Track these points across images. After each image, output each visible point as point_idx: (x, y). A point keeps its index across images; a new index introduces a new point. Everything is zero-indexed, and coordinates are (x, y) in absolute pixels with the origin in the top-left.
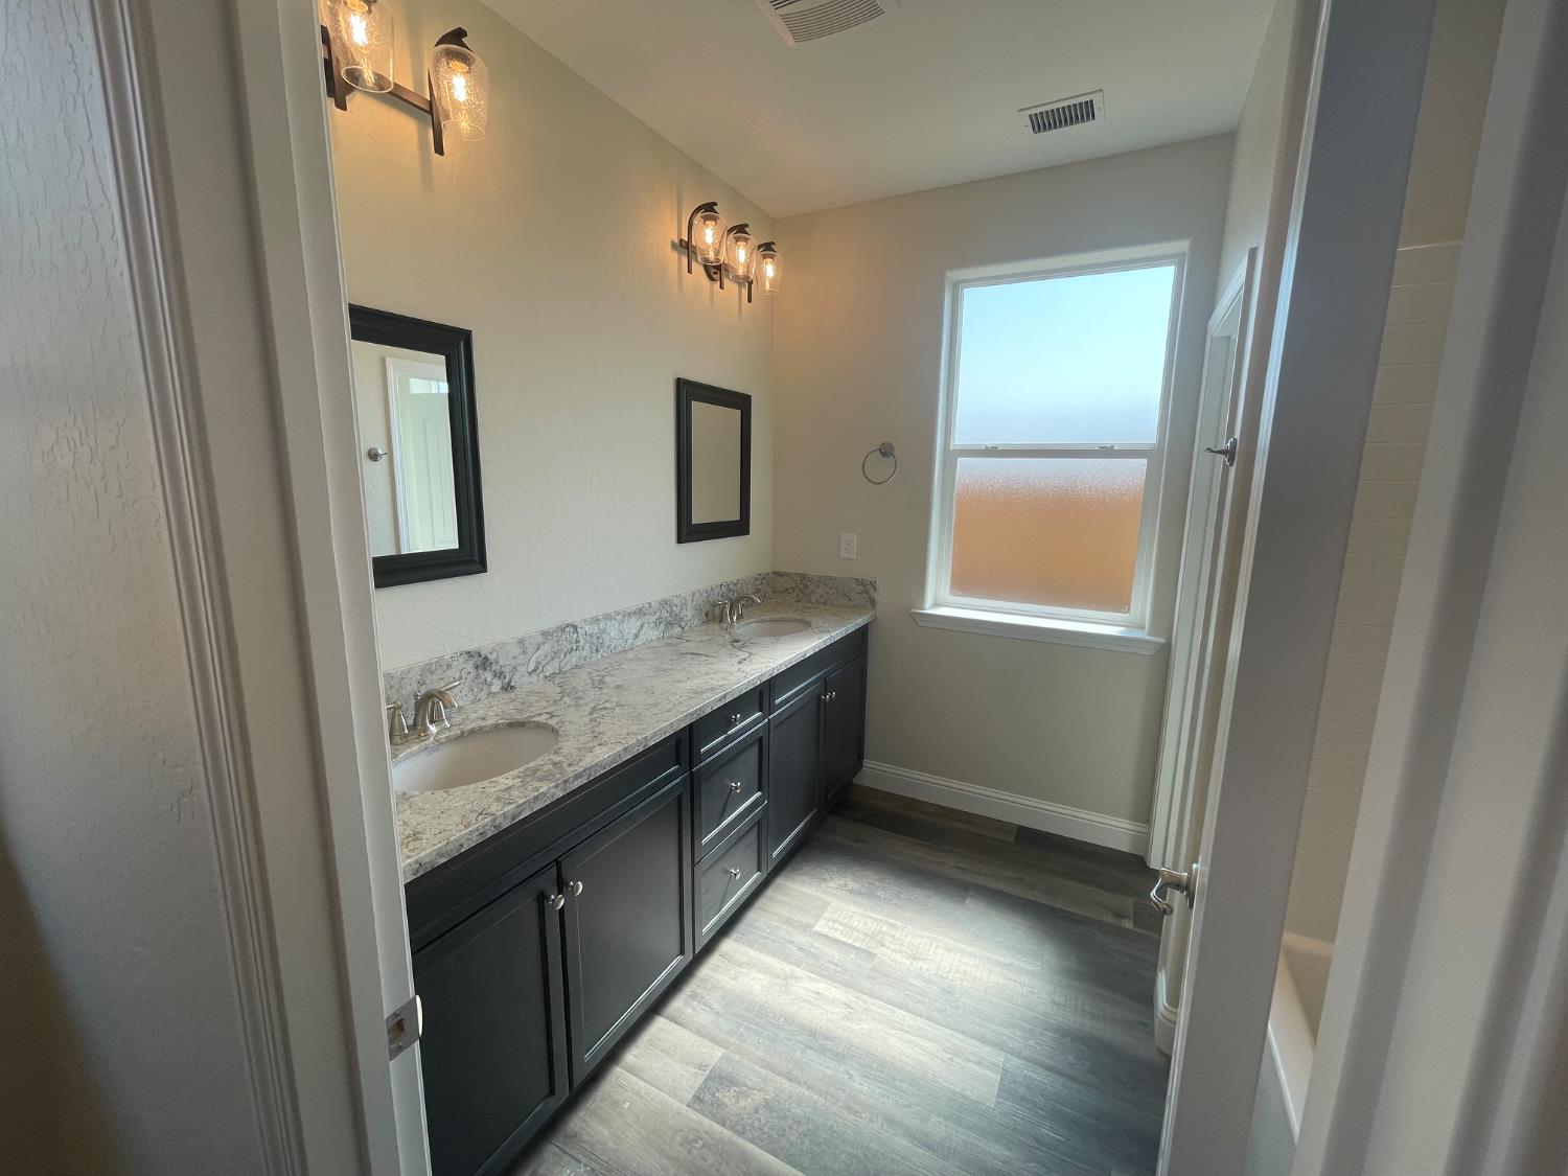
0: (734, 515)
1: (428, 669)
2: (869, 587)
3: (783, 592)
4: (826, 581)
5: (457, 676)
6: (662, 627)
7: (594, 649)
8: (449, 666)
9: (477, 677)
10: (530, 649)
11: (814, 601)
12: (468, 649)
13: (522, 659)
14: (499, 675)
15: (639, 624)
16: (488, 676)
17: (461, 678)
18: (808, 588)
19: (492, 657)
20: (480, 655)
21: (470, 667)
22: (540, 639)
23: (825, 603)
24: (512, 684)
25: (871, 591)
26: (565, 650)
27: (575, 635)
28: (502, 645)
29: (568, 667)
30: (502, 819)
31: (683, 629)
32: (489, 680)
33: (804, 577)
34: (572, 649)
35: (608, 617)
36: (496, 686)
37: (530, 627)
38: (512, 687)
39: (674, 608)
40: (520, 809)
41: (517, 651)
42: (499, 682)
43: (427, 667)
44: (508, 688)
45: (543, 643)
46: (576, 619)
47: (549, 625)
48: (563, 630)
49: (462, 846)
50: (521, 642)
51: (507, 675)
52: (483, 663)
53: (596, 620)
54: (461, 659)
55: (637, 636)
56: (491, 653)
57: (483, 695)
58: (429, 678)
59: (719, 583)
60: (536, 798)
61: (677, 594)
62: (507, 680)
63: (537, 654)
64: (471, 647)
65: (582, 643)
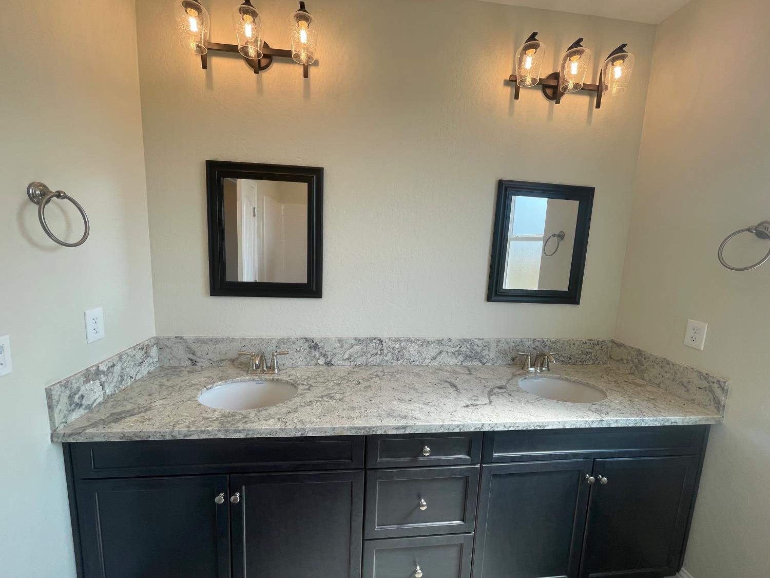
0: (563, 285)
1: (282, 341)
2: (716, 385)
3: (618, 361)
4: (664, 363)
5: (298, 349)
6: (461, 358)
7: (395, 357)
8: (294, 343)
9: (310, 353)
10: (346, 346)
11: (647, 379)
12: (306, 337)
13: (339, 351)
14: (325, 356)
15: (437, 351)
16: (317, 354)
17: (300, 350)
18: (643, 365)
19: (321, 345)
20: (313, 342)
21: (306, 346)
22: (354, 342)
23: (659, 385)
24: (332, 362)
25: (718, 392)
26: (372, 353)
27: (380, 346)
28: (326, 340)
29: (373, 363)
30: (177, 433)
31: (484, 364)
32: (317, 356)
33: (640, 353)
34: (377, 353)
35: (409, 340)
36: (321, 361)
37: (349, 333)
38: (332, 364)
39: (475, 347)
40: (190, 433)
41: (337, 345)
42: (324, 359)
43: (282, 340)
44: (329, 364)
45: (355, 345)
46: (384, 335)
47: (362, 335)
48: (371, 340)
49: (150, 437)
50: (340, 340)
51: (329, 357)
52: (314, 346)
53: (399, 340)
54: (301, 341)
55: (434, 358)
56: (320, 342)
57: (313, 363)
58: (282, 346)
59: (533, 337)
60: (203, 432)
61: (481, 338)
62: (328, 360)
63: (350, 350)
64: (309, 335)
65: (385, 352)
